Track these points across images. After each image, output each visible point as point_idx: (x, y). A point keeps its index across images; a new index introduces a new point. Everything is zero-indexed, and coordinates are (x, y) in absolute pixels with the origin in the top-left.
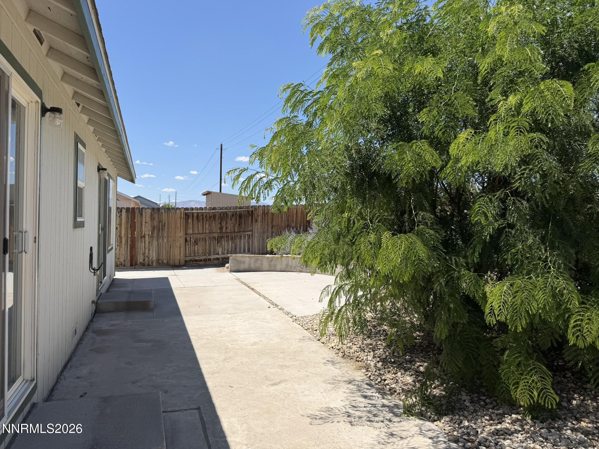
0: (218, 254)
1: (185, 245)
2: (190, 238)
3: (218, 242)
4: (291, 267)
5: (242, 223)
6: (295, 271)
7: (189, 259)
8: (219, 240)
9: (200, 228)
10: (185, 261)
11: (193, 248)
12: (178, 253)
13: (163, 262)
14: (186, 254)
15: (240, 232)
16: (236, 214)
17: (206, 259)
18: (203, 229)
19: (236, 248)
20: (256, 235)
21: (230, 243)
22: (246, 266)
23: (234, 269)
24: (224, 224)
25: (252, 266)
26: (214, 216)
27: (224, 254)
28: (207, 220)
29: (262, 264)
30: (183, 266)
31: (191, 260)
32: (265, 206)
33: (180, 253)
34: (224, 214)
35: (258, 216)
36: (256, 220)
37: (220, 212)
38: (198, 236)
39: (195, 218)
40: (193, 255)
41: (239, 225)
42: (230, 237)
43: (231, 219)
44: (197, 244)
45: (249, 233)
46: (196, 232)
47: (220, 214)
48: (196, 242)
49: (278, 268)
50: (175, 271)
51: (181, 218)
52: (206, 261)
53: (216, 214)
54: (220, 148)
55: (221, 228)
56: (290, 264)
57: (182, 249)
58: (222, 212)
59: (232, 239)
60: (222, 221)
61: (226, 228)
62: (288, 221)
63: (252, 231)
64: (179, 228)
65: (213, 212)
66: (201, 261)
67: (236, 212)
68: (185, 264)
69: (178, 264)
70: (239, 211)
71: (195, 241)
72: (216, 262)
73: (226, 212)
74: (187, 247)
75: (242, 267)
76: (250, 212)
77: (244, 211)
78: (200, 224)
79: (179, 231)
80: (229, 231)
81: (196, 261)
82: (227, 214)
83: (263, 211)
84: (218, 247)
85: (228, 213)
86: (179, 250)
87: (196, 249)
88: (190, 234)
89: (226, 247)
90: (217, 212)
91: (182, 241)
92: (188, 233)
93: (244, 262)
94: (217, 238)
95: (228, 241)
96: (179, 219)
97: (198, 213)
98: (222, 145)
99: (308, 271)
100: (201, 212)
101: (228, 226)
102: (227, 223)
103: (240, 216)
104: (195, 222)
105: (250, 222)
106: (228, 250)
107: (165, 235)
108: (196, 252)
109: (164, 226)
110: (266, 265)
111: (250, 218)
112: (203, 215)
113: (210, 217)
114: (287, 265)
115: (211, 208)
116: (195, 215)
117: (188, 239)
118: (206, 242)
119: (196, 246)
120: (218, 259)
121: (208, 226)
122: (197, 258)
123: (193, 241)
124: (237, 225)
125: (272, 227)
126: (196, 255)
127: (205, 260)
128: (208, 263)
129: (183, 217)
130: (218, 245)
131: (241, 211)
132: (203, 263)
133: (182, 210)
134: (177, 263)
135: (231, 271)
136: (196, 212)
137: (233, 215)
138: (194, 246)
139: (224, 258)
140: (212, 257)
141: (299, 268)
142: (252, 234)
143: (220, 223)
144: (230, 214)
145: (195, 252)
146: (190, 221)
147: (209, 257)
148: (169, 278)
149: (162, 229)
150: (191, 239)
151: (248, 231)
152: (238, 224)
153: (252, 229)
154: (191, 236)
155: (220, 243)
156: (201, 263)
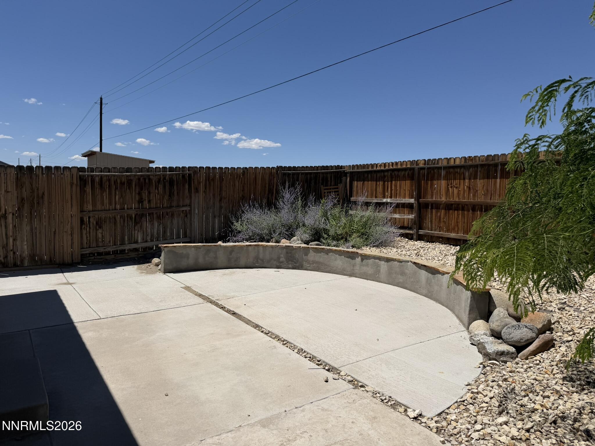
0: (136, 242)
1: (81, 229)
2: (89, 218)
3: (136, 223)
4: (262, 260)
5: (173, 194)
6: (269, 266)
7: (87, 251)
8: (138, 220)
9: (106, 201)
10: (82, 255)
11: (94, 234)
12: (70, 243)
13: (41, 260)
14: (82, 244)
15: (171, 207)
16: (164, 178)
17: (117, 251)
18: (110, 204)
19: (165, 232)
20: (197, 211)
21: (156, 224)
22: (191, 262)
23: (170, 267)
24: (145, 195)
25: (201, 260)
26: (129, 182)
27: (146, 241)
28: (116, 189)
29: (216, 258)
30: (79, 264)
31: (92, 253)
32: (209, 168)
33: (72, 243)
34: (145, 179)
35: (199, 183)
36: (197, 189)
37: (138, 175)
38: (103, 215)
39: (97, 185)
40: (94, 245)
41: (170, 196)
42: (155, 216)
43: (157, 188)
44: (100, 227)
45: (184, 209)
46: (99, 207)
47: (139, 179)
48: (99, 224)
49: (242, 262)
50: (66, 274)
51: (72, 184)
52: (117, 253)
53: (132, 178)
54: (99, 102)
55: (141, 201)
56: (261, 256)
57: (76, 237)
58: (141, 176)
59: (159, 218)
60: (142, 189)
61: (149, 201)
62: (243, 190)
63: (190, 205)
64: (70, 202)
65: (127, 176)
66: (108, 253)
67: (164, 176)
68: (81, 260)
69: (70, 261)
70: (169, 175)
71: (97, 223)
72: (133, 255)
73: (149, 176)
74: (84, 232)
75: (184, 263)
76: (187, 177)
77: (176, 174)
78: (106, 195)
79: (70, 206)
80: (153, 205)
81: (100, 254)
82: (149, 179)
83: (206, 174)
84: (136, 232)
85: (151, 177)
86: (70, 237)
87: (100, 236)
88: (89, 211)
89: (149, 231)
90: (135, 176)
91: (76, 223)
92: (85, 209)
93: (187, 256)
94: (133, 216)
95: (152, 221)
96: (69, 187)
97: (102, 177)
98: (101, 99)
99: (290, 266)
100: (107, 176)
101: (151, 198)
102: (149, 193)
103: (171, 182)
104: (98, 191)
105: (187, 191)
106: (152, 236)
107: (45, 211)
108: (100, 240)
109: (42, 197)
110: (222, 258)
111: (187, 186)
112: (109, 180)
113: (122, 184)
114: (257, 258)
115: (123, 168)
116: (97, 179)
117: (86, 219)
118: (115, 223)
119: (100, 231)
120: (136, 250)
121: (119, 199)
122: (101, 250)
123: (95, 223)
124: (166, 197)
125: (220, 200)
126: (101, 244)
127: (115, 252)
128: (120, 257)
129: (75, 181)
130: (136, 228)
131: (173, 174)
132: (113, 256)
133: (75, 172)
134: (68, 259)
135: (167, 271)
136: (98, 176)
137: (159, 181)
138: (97, 230)
139: (146, 247)
140: (127, 247)
141: (275, 263)
142: (190, 210)
143: (139, 194)
144: (154, 179)
145: (97, 241)
146: (89, 189)
147: (122, 248)
148: (60, 293)
149: (38, 203)
150: (91, 220)
151: (183, 206)
152: (168, 193)
153: (191, 202)
154: (91, 214)
155: (139, 225)
156: (108, 257)
